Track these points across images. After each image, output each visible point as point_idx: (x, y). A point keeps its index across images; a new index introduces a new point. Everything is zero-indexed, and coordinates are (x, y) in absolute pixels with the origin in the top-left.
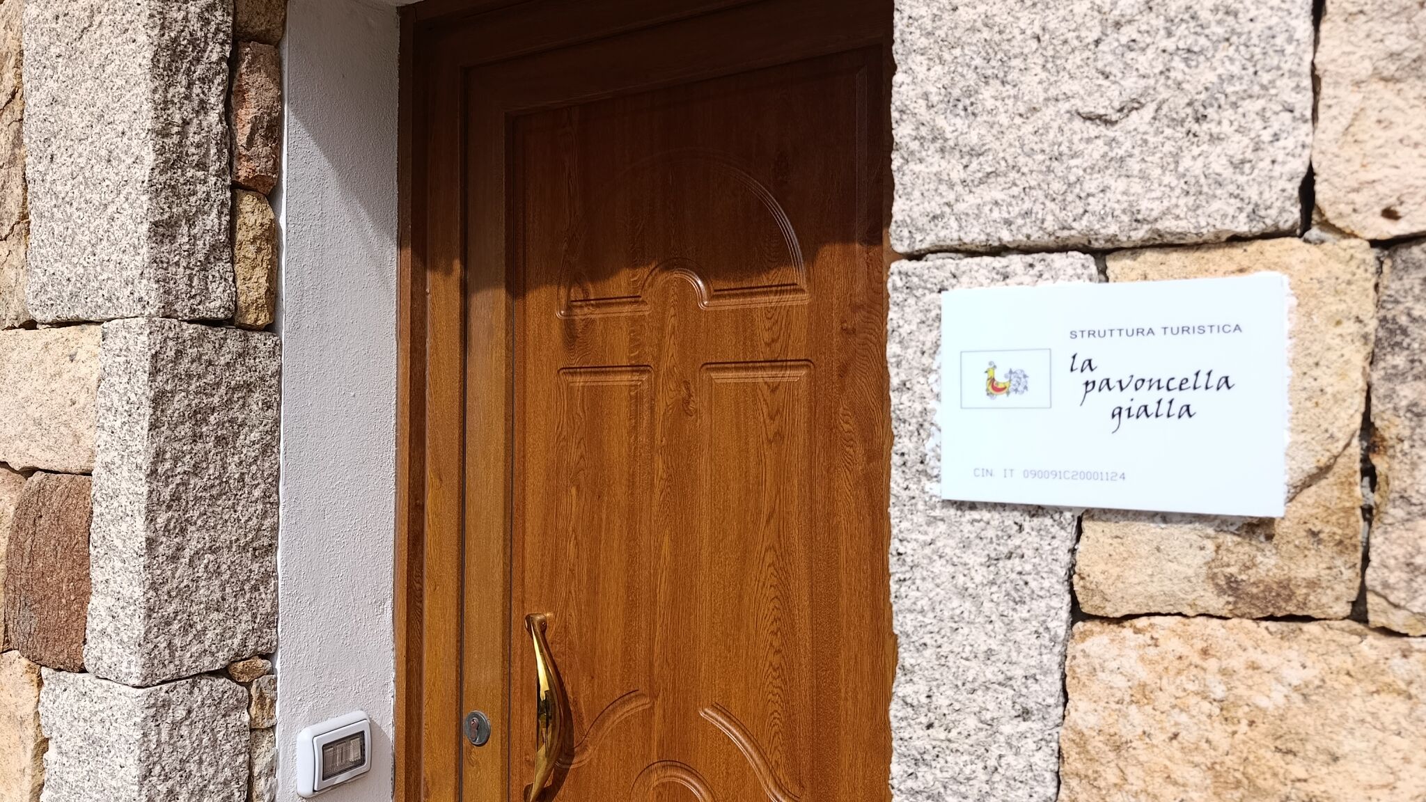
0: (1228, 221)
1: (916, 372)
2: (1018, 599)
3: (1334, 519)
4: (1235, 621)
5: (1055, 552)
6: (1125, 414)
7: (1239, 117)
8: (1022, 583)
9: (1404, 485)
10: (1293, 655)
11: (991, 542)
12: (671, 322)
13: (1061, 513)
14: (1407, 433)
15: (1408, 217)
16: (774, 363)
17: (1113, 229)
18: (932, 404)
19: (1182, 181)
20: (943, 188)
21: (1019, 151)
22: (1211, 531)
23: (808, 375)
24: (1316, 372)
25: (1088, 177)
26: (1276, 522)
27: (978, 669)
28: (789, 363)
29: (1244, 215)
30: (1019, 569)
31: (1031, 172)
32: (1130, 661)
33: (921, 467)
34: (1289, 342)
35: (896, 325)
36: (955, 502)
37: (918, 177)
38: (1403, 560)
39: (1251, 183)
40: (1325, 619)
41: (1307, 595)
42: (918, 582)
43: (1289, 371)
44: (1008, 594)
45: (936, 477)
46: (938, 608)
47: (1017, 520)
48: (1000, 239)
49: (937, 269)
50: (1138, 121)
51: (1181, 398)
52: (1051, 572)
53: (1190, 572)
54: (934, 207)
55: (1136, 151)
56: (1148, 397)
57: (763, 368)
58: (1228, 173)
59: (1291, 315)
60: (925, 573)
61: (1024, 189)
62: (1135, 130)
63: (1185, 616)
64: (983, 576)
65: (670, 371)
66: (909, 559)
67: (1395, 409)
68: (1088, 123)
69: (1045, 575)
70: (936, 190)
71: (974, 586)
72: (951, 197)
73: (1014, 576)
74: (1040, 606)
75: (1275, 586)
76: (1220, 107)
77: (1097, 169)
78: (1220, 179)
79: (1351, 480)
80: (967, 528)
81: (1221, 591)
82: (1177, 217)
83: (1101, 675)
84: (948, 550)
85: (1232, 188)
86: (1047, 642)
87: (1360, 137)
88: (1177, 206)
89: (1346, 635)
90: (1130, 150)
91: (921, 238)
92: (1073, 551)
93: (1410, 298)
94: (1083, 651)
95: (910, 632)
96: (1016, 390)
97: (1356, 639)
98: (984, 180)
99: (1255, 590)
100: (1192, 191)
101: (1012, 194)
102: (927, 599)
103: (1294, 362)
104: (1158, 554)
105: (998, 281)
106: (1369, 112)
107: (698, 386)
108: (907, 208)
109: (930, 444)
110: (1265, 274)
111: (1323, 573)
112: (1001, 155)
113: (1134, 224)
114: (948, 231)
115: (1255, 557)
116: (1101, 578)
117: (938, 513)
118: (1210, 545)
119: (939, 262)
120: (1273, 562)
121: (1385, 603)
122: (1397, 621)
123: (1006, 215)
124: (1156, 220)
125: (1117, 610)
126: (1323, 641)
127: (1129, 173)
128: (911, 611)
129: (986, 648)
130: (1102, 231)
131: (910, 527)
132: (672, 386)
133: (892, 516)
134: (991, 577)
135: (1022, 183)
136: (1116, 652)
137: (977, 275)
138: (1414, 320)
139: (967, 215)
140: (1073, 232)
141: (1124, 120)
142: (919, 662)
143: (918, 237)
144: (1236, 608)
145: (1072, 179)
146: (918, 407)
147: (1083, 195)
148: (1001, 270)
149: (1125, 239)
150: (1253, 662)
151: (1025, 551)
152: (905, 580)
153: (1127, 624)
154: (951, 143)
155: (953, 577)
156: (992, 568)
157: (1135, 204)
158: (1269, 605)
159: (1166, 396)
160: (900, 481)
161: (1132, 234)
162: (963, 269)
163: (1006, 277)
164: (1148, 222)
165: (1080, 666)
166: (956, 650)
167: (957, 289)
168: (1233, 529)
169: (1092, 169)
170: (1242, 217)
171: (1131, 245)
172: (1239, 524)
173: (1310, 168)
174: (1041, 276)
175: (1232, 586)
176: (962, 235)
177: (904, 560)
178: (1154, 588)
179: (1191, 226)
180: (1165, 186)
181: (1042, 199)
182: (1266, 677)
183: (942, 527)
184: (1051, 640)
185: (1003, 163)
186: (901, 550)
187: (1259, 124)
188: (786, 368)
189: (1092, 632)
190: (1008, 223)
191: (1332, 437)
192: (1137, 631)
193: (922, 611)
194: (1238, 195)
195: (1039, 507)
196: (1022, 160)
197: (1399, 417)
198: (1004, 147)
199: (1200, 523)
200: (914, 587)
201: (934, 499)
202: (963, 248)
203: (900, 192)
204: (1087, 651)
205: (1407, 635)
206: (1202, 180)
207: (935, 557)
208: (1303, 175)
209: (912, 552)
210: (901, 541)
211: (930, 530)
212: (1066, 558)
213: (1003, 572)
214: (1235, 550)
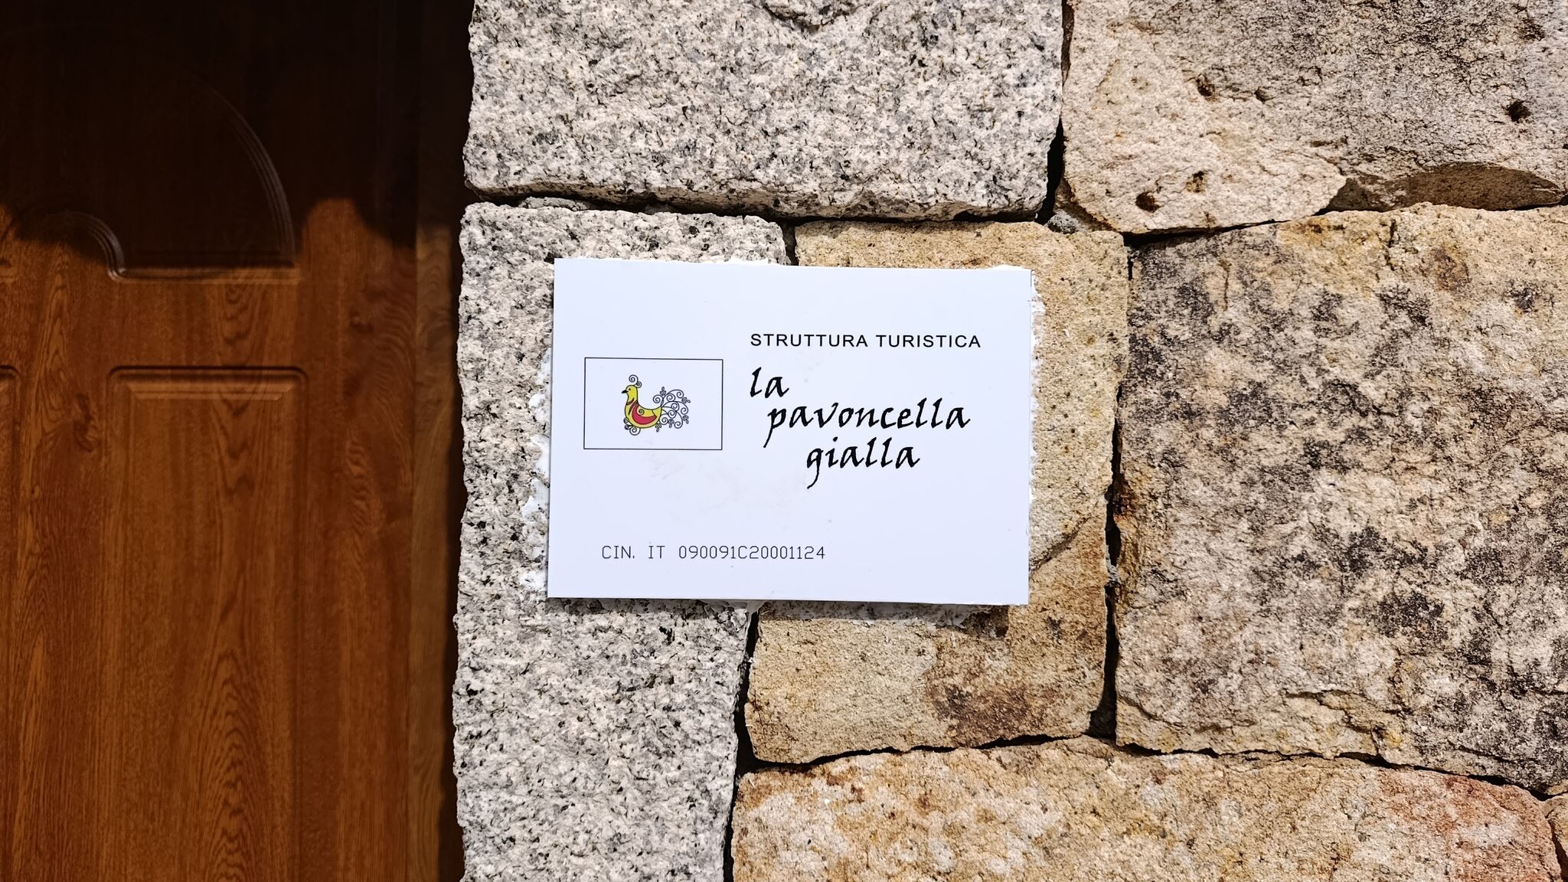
0: (962, 190)
1: (507, 388)
2: (662, 749)
3: (1076, 603)
4: (959, 753)
5: (720, 671)
6: (825, 459)
7: (979, 46)
8: (670, 724)
9: (1158, 557)
10: (1031, 794)
11: (624, 663)
12: (56, 297)
13: (731, 610)
14: (1161, 488)
15: (1166, 207)
16: (240, 371)
17: (811, 186)
18: (535, 441)
19: (905, 127)
20: (555, 91)
21: (678, 49)
22: (931, 628)
23: (297, 392)
24: (1067, 407)
25: (777, 104)
26: (1010, 610)
27: (597, 868)
28: (265, 372)
29: (982, 183)
30: (666, 701)
31: (696, 85)
32: (825, 830)
33: (512, 546)
34: (1035, 363)
35: (474, 308)
36: (568, 601)
37: (513, 69)
38: (1159, 655)
39: (992, 140)
40: (1062, 738)
41: (1044, 707)
42: (503, 737)
43: (1033, 403)
44: (648, 744)
45: (537, 561)
46: (534, 777)
47: (664, 626)
48: (645, 183)
49: (546, 221)
50: (845, 30)
51: (901, 438)
52: (714, 702)
53: (906, 688)
54: (541, 120)
55: (844, 75)
56: (857, 435)
57: (220, 378)
58: (963, 122)
59: (1038, 327)
60: (514, 721)
61: (684, 109)
62: (843, 43)
63: (898, 752)
64: (610, 718)
65: (51, 379)
66: (487, 701)
67: (1150, 457)
68: (777, 23)
69: (704, 709)
70: (544, 93)
71: (594, 735)
72: (569, 108)
73: (658, 713)
74: (695, 758)
75: (1006, 698)
76: (954, 28)
77: (790, 93)
78: (954, 129)
79: (1097, 550)
80: (586, 642)
81: (942, 712)
82: (898, 179)
83: (785, 855)
84: (553, 680)
85: (968, 144)
86: (705, 813)
87: (1115, 97)
88: (898, 161)
89: (1091, 759)
90: (836, 71)
91: (518, 168)
92: (745, 668)
93: (1163, 314)
94: (758, 820)
95: (487, 822)
96: (671, 422)
97: (1101, 763)
98: (623, 86)
99: (982, 707)
100: (918, 143)
101: (665, 115)
102: (517, 763)
103: (1040, 392)
104: (863, 664)
105: (642, 250)
106: (1124, 66)
107: (103, 403)
108: (494, 115)
109: (530, 506)
110: (1005, 268)
111: (1064, 676)
112: (650, 51)
113: (841, 181)
114: (564, 162)
115: (982, 659)
116: (785, 705)
117: (538, 620)
118: (931, 647)
119: (548, 211)
120: (1004, 666)
121: (1138, 714)
122: (1150, 735)
123: (657, 148)
124: (870, 179)
125: (806, 753)
126: (1065, 771)
127: (835, 107)
128: (487, 787)
129: (611, 834)
130: (796, 187)
131: (493, 646)
132: (55, 401)
133: (460, 630)
134: (622, 719)
135: (681, 100)
136: (806, 817)
137: (610, 237)
138: (1169, 342)
139: (595, 138)
140: (755, 185)
141: (827, 27)
142: (500, 869)
143: (514, 166)
144: (960, 734)
145: (756, 103)
146: (511, 446)
147: (770, 130)
148: (647, 233)
149: (826, 203)
150: (985, 811)
151: (674, 672)
152: (479, 735)
153: (817, 771)
154: (571, 20)
155: (561, 724)
156: (623, 704)
157: (842, 152)
158: (999, 725)
159: (880, 433)
160: (476, 569)
161: (837, 195)
162: (588, 225)
163: (654, 245)
164: (860, 182)
165: (752, 845)
166: (562, 841)
167: (578, 258)
168: (958, 622)
169: (784, 92)
170: (980, 188)
171: (831, 213)
172: (967, 615)
173: (1060, 128)
174: (706, 247)
175: (955, 704)
176: (587, 171)
177: (480, 703)
178: (857, 717)
179: (915, 193)
180: (882, 131)
181: (711, 129)
182: (1002, 830)
183: (545, 642)
184: (711, 809)
185: (652, 65)
186: (476, 685)
187: (1002, 60)
188: (259, 379)
189: (769, 790)
190: (659, 160)
191: (1082, 493)
192: (833, 781)
193: (508, 786)
194: (976, 154)
195: (698, 602)
196: (681, 64)
197: (1154, 467)
198: (654, 39)
199: (919, 616)
200: (495, 746)
201: (533, 597)
202: (585, 192)
203: (483, 90)
204: (764, 820)
205: (1159, 753)
206: (932, 128)
207: (534, 694)
208: (1052, 137)
209: (494, 688)
210: (474, 670)
211: (526, 648)
212: (733, 679)
213: (640, 709)
214: (960, 652)
